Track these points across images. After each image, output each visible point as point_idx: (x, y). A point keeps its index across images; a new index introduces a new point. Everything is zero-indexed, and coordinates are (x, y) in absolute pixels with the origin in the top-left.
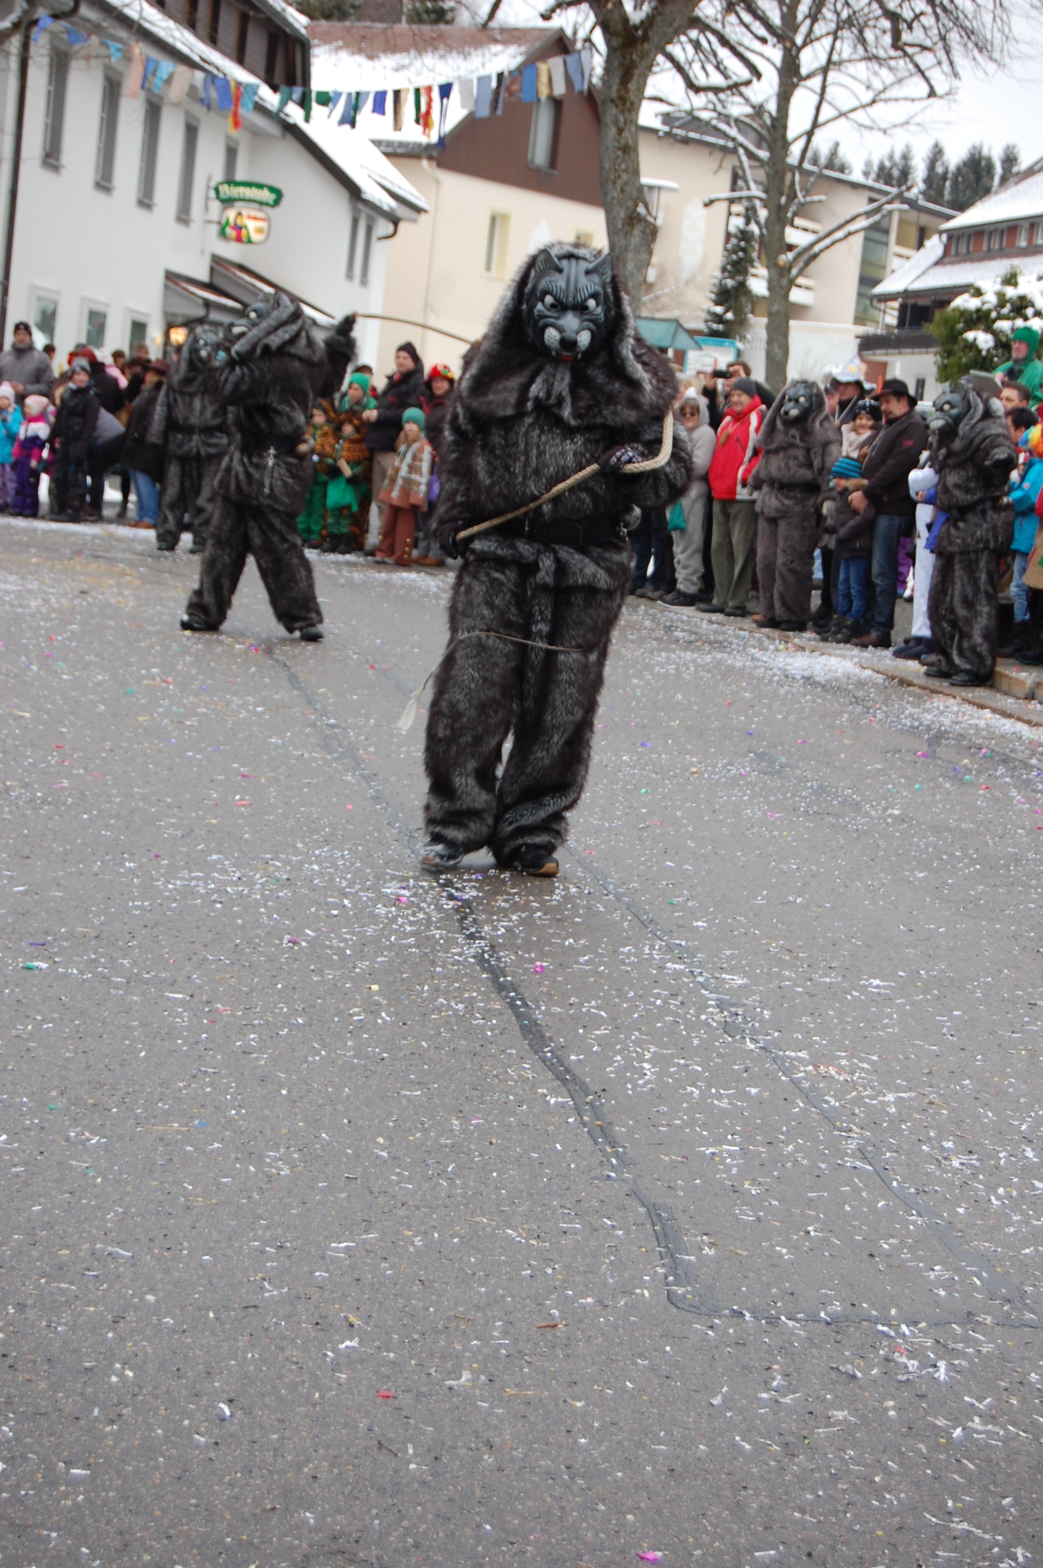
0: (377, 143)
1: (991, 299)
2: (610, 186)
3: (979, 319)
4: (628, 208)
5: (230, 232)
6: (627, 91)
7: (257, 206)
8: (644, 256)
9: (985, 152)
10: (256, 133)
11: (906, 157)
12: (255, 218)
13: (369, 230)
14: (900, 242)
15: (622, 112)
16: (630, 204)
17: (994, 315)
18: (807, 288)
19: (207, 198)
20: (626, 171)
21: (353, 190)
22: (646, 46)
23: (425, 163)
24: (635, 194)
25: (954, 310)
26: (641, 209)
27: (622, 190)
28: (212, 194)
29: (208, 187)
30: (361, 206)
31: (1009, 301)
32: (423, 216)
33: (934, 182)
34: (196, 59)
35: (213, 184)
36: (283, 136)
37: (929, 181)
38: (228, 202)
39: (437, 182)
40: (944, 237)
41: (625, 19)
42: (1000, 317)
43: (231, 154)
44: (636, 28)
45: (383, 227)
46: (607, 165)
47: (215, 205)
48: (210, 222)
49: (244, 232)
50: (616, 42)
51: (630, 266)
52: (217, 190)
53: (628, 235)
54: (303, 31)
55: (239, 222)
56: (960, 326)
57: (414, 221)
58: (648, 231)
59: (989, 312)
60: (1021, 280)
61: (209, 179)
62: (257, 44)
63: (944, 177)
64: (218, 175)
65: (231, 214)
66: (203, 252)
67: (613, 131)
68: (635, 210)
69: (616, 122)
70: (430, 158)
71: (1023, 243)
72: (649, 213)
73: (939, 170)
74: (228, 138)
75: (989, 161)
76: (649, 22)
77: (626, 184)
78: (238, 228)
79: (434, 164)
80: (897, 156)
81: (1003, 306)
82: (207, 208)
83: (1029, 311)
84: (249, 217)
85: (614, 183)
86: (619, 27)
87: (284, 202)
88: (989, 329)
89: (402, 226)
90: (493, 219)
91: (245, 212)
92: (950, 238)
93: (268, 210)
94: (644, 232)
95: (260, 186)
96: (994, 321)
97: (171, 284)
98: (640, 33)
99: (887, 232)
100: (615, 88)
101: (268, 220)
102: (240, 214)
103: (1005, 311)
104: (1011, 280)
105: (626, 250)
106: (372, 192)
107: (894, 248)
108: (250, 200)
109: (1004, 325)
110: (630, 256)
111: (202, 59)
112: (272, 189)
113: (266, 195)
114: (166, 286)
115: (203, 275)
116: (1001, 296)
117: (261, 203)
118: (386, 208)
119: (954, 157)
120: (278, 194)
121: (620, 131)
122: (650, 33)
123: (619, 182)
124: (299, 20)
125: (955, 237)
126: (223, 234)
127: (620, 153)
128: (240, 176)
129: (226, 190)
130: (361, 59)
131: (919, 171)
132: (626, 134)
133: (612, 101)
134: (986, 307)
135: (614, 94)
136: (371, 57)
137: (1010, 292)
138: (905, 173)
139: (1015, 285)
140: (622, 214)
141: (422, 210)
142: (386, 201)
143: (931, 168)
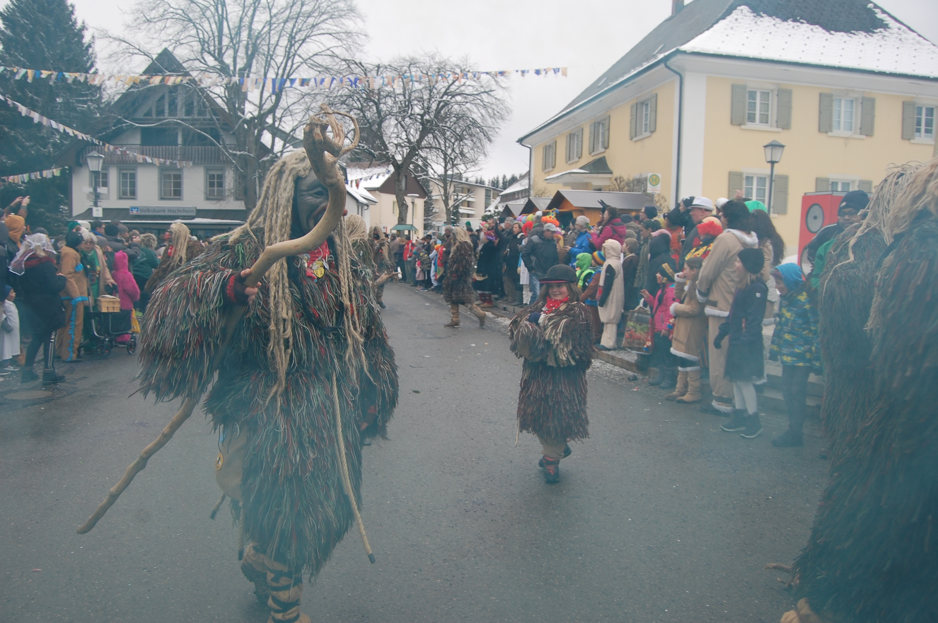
0: (366, 188)
1: (493, 212)
6: (400, 178)
8: (406, 211)
9: (515, 176)
11: (497, 178)
13: (362, 208)
14: (493, 198)
18: (473, 210)
20: (401, 193)
21: (357, 200)
22: (403, 168)
23: (377, 192)
24: (403, 199)
27: (400, 197)
30: (359, 203)
32: (377, 204)
33: (504, 183)
37: (503, 183)
39: (380, 195)
40: (500, 197)
41: (397, 163)
44: (400, 165)
45: (366, 207)
46: (397, 191)
50: (396, 168)
51: (403, 214)
63: (506, 182)
67: (397, 186)
68: (403, 202)
70: (378, 190)
71: (517, 197)
72: (406, 203)
75: (516, 178)
76: (402, 164)
79: (380, 192)
80: (496, 178)
86: (396, 165)
89: (371, 206)
99: (490, 196)
105: (402, 211)
106: (362, 200)
107: (492, 200)
116: (494, 211)
118: (365, 203)
119: (508, 177)
121: (399, 186)
122: (403, 166)
123: (399, 195)
125: (502, 196)
130: (362, 170)
131: (501, 181)
135: (397, 179)
137: (497, 210)
138: (498, 182)
140: (401, 203)
141: (376, 202)
142: (365, 201)
143: (504, 180)
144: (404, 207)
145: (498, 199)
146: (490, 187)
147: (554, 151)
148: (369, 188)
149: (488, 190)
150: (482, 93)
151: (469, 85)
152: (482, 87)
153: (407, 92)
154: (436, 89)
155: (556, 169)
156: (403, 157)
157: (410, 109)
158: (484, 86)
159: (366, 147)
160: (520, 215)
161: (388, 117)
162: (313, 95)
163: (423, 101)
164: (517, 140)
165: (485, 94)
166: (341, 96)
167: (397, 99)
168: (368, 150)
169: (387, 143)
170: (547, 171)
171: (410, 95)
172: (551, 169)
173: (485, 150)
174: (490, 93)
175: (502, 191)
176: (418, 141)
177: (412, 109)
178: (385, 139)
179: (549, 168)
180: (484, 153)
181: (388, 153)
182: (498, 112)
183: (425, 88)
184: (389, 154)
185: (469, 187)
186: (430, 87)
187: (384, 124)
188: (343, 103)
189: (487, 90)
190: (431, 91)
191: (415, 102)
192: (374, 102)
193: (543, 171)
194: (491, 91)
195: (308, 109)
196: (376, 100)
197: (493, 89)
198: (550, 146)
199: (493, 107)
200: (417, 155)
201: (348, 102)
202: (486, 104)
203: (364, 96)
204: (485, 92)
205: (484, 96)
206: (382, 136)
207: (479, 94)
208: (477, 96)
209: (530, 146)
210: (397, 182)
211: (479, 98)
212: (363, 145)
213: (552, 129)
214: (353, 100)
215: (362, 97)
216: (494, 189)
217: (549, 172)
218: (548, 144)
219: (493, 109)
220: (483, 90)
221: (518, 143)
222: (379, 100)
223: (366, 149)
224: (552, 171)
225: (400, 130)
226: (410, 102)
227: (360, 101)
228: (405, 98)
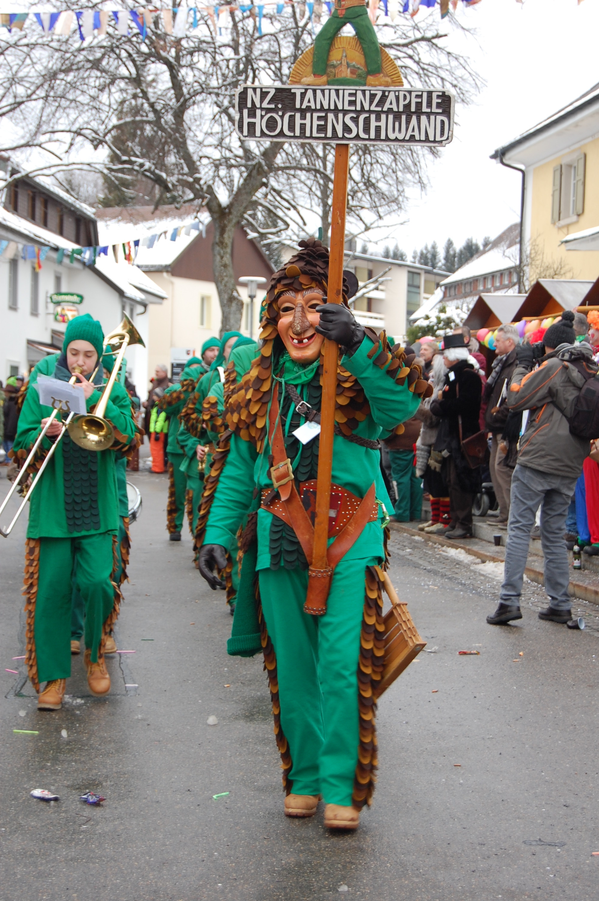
0: (141, 267)
1: (434, 320)
2: (219, 284)
3: (429, 330)
4: (228, 294)
5: (60, 318)
6: (223, 238)
7: (71, 304)
8: (238, 316)
9: (474, 241)
10: (70, 269)
11: (434, 247)
12: (71, 310)
13: (132, 311)
14: (426, 292)
15: (222, 248)
16: (230, 292)
17: (435, 328)
18: (381, 319)
19: (47, 302)
20: (226, 276)
21: (121, 293)
22: (231, 217)
23: (165, 274)
24: (231, 287)
25: (416, 327)
26: (235, 294)
27: (225, 286)
28: (49, 300)
29: (47, 297)
30: (125, 300)
31: (443, 320)
32: (165, 302)
33: (449, 258)
34: (32, 236)
35: (49, 295)
36: (84, 269)
37: (446, 258)
38: (58, 303)
39: (172, 283)
40: (443, 288)
41: (219, 205)
42: (439, 329)
43: (58, 279)
44: (225, 208)
45: (139, 309)
46: (217, 274)
47: (51, 306)
48: (48, 314)
49: (66, 318)
50: (216, 216)
51: (232, 321)
52: (51, 298)
53: (230, 306)
54: (93, 216)
55: (64, 313)
56: (420, 334)
57: (161, 304)
58: (239, 304)
59: (433, 326)
60: (447, 309)
61: (47, 293)
62: (69, 224)
63: (454, 256)
64: (52, 290)
65: (59, 309)
66: (46, 329)
67: (218, 258)
68: (232, 295)
69: (219, 254)
70: (167, 272)
71: (481, 288)
72: (239, 295)
73: (451, 252)
74: (56, 272)
75: (477, 245)
76: (230, 206)
77: (227, 282)
78: (63, 316)
79: (170, 274)
80: (429, 247)
81: (440, 323)
82: (47, 307)
83: (453, 325)
84: (68, 310)
85: (221, 282)
86: (217, 209)
87: (85, 301)
88: (433, 335)
89: (151, 307)
90: (203, 299)
91: (66, 308)
92: (446, 288)
93: (77, 305)
94: (237, 304)
95: (72, 294)
96: (436, 331)
97: (30, 346)
98: (227, 210)
99: (419, 287)
100: (218, 237)
101: (77, 310)
102: (63, 309)
103: (441, 325)
104: (443, 310)
105: (229, 313)
106: (131, 292)
107: (423, 295)
108: (68, 302)
109: (441, 332)
110: (232, 316)
111: (36, 236)
112: (79, 296)
113: (75, 299)
114: (28, 348)
115: (48, 340)
116: (438, 318)
117: (74, 303)
118: (138, 299)
120: (81, 298)
121: (222, 257)
122: (232, 210)
123: (224, 282)
124: (89, 211)
125: (448, 287)
126: (56, 319)
127: (222, 268)
128: (64, 289)
129: (56, 298)
130: (131, 225)
131: (442, 254)
132: (225, 259)
133: (217, 243)
134: (431, 324)
135: (217, 240)
136: (135, 224)
137: (443, 316)
138: (434, 256)
139: (445, 312)
140: (226, 296)
141: (162, 298)
142: (139, 296)
143: (447, 252)
144: (234, 304)
145: (439, 293)
146: (417, 265)
147: (581, 177)
148: (147, 266)
149: (413, 274)
150: (417, 40)
151: (386, 25)
152: (416, 27)
153: (242, 40)
154: (310, 34)
155: (583, 219)
156: (231, 191)
157: (250, 79)
158: (421, 25)
159: (147, 165)
160: (517, 319)
161: (199, 98)
162: (25, 49)
163: (280, 62)
164: (493, 152)
165: (423, 44)
166: (91, 48)
167: (218, 58)
168: (153, 173)
169: (195, 158)
170: (562, 222)
171: (249, 48)
172: (574, 218)
173: (422, 174)
174: (435, 41)
175: (447, 276)
176: (265, 154)
177: (255, 76)
178: (191, 147)
179: (568, 216)
180: (420, 181)
181: (200, 179)
182: (455, 86)
183: (284, 30)
184: (202, 182)
185: (370, 266)
186: (297, 27)
187: (189, 114)
188: (96, 64)
189: (429, 35)
190: (298, 38)
191: (262, 64)
192: (167, 62)
193: (554, 223)
194: (438, 36)
195: (13, 80)
196: (172, 60)
197: (441, 33)
198: (570, 166)
199: (443, 74)
200: (265, 185)
201: (107, 63)
202: (426, 67)
203: (144, 48)
204: (423, 39)
205: (423, 48)
206: (185, 143)
207: (411, 43)
208: (405, 49)
209: (522, 167)
210: (217, 248)
211: (410, 52)
212: (140, 161)
213: (576, 125)
214: (119, 57)
215: (139, 52)
216: (427, 272)
217: (568, 226)
218: (565, 161)
219: (442, 79)
220: (419, 35)
221: (494, 161)
222: (178, 58)
223: (149, 170)
224: (577, 222)
225: (226, 127)
226: (249, 61)
227: (134, 61)
228: (236, 52)
